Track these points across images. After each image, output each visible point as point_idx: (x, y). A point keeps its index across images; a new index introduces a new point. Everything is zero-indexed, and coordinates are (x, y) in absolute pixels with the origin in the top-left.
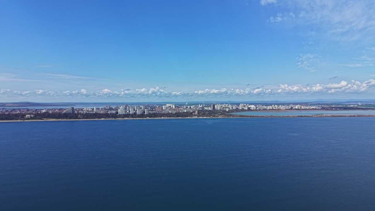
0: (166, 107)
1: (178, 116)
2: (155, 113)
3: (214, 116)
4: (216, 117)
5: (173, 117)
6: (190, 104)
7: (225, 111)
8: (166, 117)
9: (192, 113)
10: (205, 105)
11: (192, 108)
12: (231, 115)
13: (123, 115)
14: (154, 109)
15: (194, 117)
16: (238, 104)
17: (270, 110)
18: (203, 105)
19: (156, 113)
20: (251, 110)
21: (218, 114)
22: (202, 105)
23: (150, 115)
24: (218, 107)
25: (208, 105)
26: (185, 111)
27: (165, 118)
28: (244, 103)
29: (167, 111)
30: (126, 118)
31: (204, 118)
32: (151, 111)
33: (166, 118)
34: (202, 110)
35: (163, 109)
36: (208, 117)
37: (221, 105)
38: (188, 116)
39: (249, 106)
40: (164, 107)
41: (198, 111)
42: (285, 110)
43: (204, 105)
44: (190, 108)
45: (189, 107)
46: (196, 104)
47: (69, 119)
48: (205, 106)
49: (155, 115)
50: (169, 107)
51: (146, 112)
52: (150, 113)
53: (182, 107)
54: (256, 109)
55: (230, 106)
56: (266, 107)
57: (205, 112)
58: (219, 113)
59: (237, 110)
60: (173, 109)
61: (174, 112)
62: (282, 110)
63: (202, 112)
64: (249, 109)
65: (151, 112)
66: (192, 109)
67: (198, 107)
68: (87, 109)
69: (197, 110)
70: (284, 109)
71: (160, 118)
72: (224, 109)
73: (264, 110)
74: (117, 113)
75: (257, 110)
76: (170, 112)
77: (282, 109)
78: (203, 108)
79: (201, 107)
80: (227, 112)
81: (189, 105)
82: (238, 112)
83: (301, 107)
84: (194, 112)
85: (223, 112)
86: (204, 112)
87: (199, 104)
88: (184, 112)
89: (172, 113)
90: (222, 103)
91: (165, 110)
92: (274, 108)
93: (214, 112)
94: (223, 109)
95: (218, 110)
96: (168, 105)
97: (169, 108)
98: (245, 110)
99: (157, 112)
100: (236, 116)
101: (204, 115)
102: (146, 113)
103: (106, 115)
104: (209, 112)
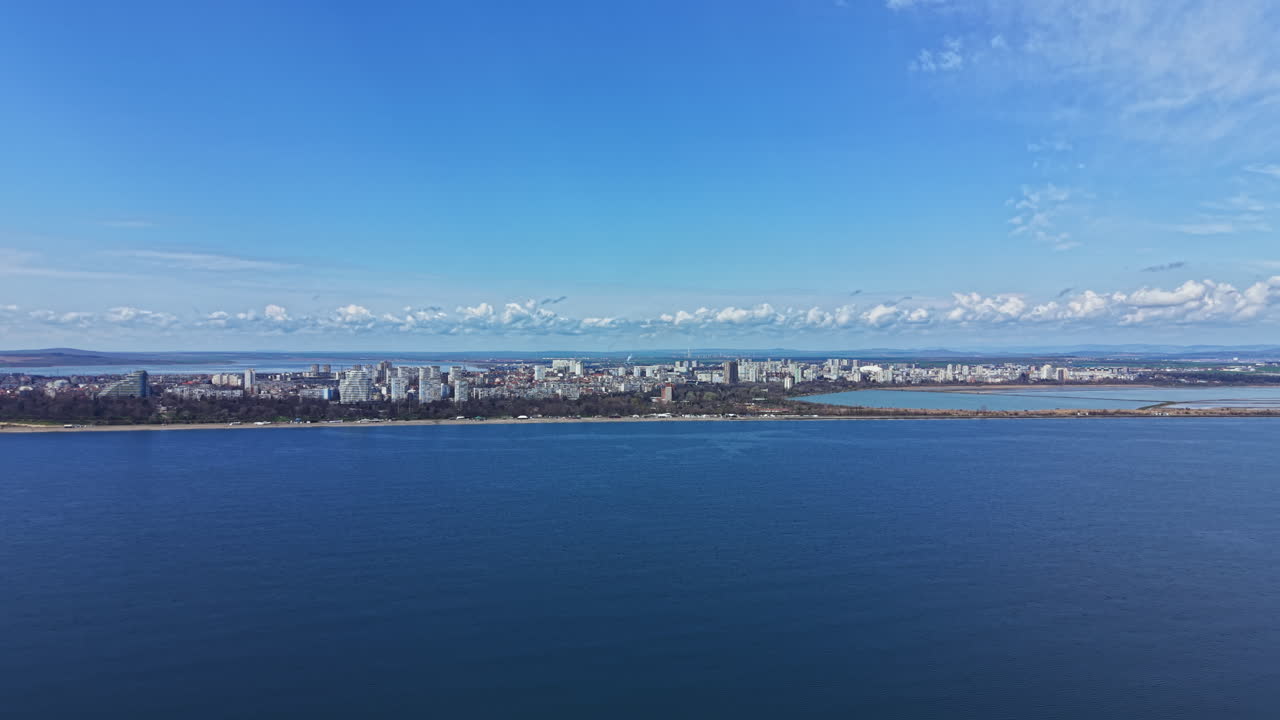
0: (550, 370)
1: (589, 412)
2: (495, 396)
3: (743, 413)
4: (752, 418)
5: (566, 415)
6: (644, 360)
7: (780, 388)
8: (537, 413)
9: (647, 398)
10: (698, 363)
11: (648, 373)
12: (811, 408)
13: (359, 404)
14: (497, 380)
15: (658, 417)
16: (820, 360)
17: (946, 383)
18: (690, 365)
19: (503, 397)
20: (875, 385)
21: (755, 402)
22: (686, 364)
23: (472, 408)
24: (748, 373)
25: (710, 364)
26: (622, 388)
27: (533, 420)
28: (841, 359)
29: (548, 387)
30: (364, 422)
31: (701, 422)
32: (479, 390)
33: (538, 420)
34: (689, 386)
35: (532, 379)
36: (715, 418)
37: (756, 366)
38: (631, 413)
39: (864, 369)
40: (539, 373)
41: (676, 388)
42: (1002, 383)
43: (694, 364)
44: (643, 373)
45: (636, 371)
46: (666, 360)
47: (111, 424)
48: (698, 368)
49: (494, 407)
50: (560, 371)
51: (456, 394)
52: (477, 396)
53: (610, 374)
54: (894, 380)
55: (792, 368)
56: (924, 372)
57: (702, 390)
58: (757, 396)
59: (821, 384)
60: (571, 381)
61: (575, 394)
62: (993, 384)
63: (690, 395)
64: (867, 382)
65: (481, 393)
66: (648, 379)
67: (672, 370)
68: (225, 377)
69: (668, 384)
70: (998, 380)
71: (511, 421)
72: (771, 380)
73: (925, 382)
74: (336, 395)
75: (897, 386)
76: (559, 392)
77: (990, 380)
78: (690, 374)
79: (684, 369)
80: (790, 393)
81: (638, 364)
82: (828, 392)
83: (1061, 372)
84: (657, 392)
85: (773, 394)
86: (698, 393)
87: (677, 360)
88: (618, 394)
89: (565, 398)
90: (759, 358)
91: (541, 385)
92: (961, 379)
93: (733, 394)
94: (767, 381)
95: (749, 385)
96: (558, 363)
97: (561, 375)
98: (854, 386)
99: (507, 394)
100: (831, 410)
101: (698, 406)
102: (456, 398)
103: (284, 408)
104: (715, 391)
